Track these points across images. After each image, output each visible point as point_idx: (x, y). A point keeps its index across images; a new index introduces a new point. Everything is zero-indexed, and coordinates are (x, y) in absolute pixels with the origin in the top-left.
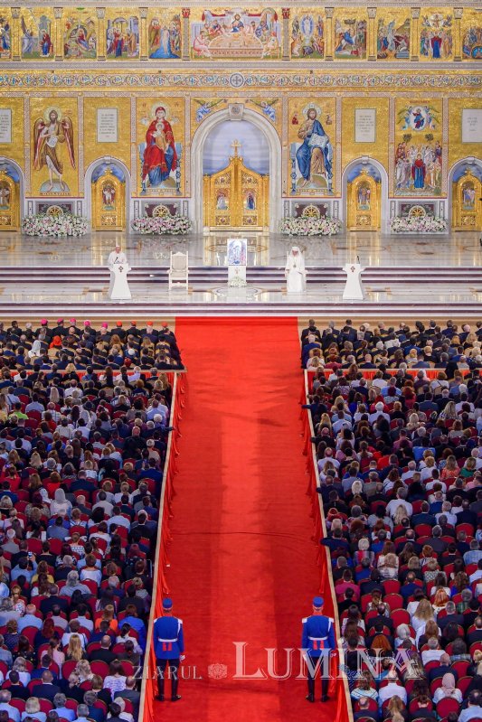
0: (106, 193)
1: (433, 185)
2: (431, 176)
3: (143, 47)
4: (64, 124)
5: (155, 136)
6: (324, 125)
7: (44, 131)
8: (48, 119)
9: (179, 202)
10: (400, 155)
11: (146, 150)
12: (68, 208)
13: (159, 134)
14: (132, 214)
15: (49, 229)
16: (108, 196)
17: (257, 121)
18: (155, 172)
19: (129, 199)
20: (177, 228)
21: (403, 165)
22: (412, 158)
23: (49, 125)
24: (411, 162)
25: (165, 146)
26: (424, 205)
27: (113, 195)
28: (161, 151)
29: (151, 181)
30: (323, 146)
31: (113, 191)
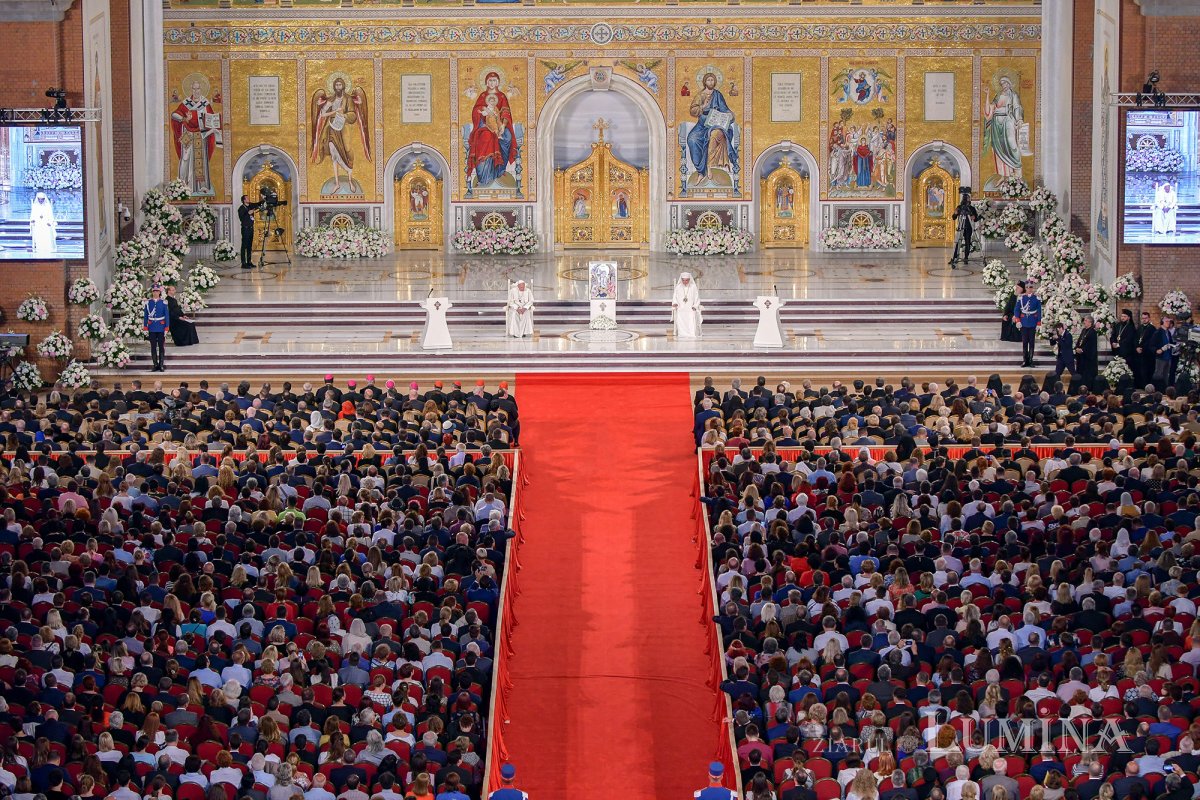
0: (414, 195)
2: (881, 170)
4: (355, 97)
5: (484, 113)
6: (726, 96)
7: (326, 108)
8: (332, 90)
9: (520, 209)
10: (837, 139)
11: (472, 135)
12: (360, 217)
13: (490, 110)
14: (452, 224)
15: (334, 247)
16: (418, 200)
17: (628, 91)
18: (484, 166)
19: (448, 205)
20: (517, 246)
21: (840, 153)
22: (853, 144)
23: (332, 99)
24: (852, 149)
25: (498, 128)
26: (871, 211)
27: (425, 199)
28: (494, 136)
29: (479, 178)
30: (725, 127)
31: (425, 193)
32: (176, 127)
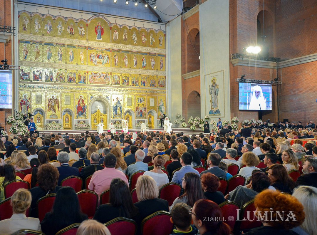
0: (66, 119)
1: (144, 116)
2: (144, 114)
3: (77, 80)
4: (56, 100)
5: (80, 103)
6: (120, 101)
7: (51, 101)
8: (52, 98)
9: (86, 120)
10: (137, 109)
11: (78, 107)
12: (57, 122)
13: (81, 103)
14: (74, 123)
15: (53, 127)
16: (67, 119)
17: (104, 100)
18: (80, 113)
19: (73, 120)
20: (87, 126)
21: (138, 111)
22: (140, 110)
23: (52, 100)
24: (140, 111)
25: (82, 105)
26: (142, 121)
27: (68, 119)
28: (81, 107)
29: (79, 115)
30: (120, 106)
31: (68, 118)
32: (21, 104)
